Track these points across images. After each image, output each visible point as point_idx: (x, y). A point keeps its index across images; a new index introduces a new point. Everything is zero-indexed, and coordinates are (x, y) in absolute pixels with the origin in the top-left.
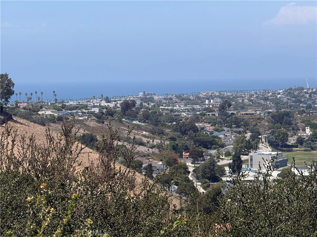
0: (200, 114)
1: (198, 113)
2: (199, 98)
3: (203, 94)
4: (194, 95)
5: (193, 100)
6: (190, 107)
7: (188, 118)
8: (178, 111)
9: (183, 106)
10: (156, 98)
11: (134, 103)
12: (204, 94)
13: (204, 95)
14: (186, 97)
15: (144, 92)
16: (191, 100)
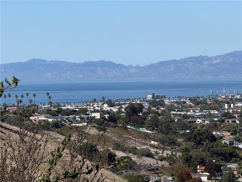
0: (218, 121)
1: (216, 119)
2: (217, 102)
3: (222, 97)
5: (210, 104)
6: (206, 112)
7: (203, 125)
8: (193, 117)
9: (198, 111)
10: (167, 102)
11: (141, 107)
12: (224, 97)
13: (223, 99)
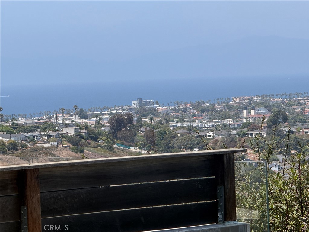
0: (237, 134)
1: (234, 132)
2: (230, 107)
3: (235, 102)
4: (220, 103)
5: (221, 111)
7: (217, 140)
8: (200, 129)
9: (205, 121)
10: (160, 108)
11: (130, 118)
12: (237, 100)
13: (237, 103)
14: (208, 107)
15: (140, 100)
16: (217, 111)
